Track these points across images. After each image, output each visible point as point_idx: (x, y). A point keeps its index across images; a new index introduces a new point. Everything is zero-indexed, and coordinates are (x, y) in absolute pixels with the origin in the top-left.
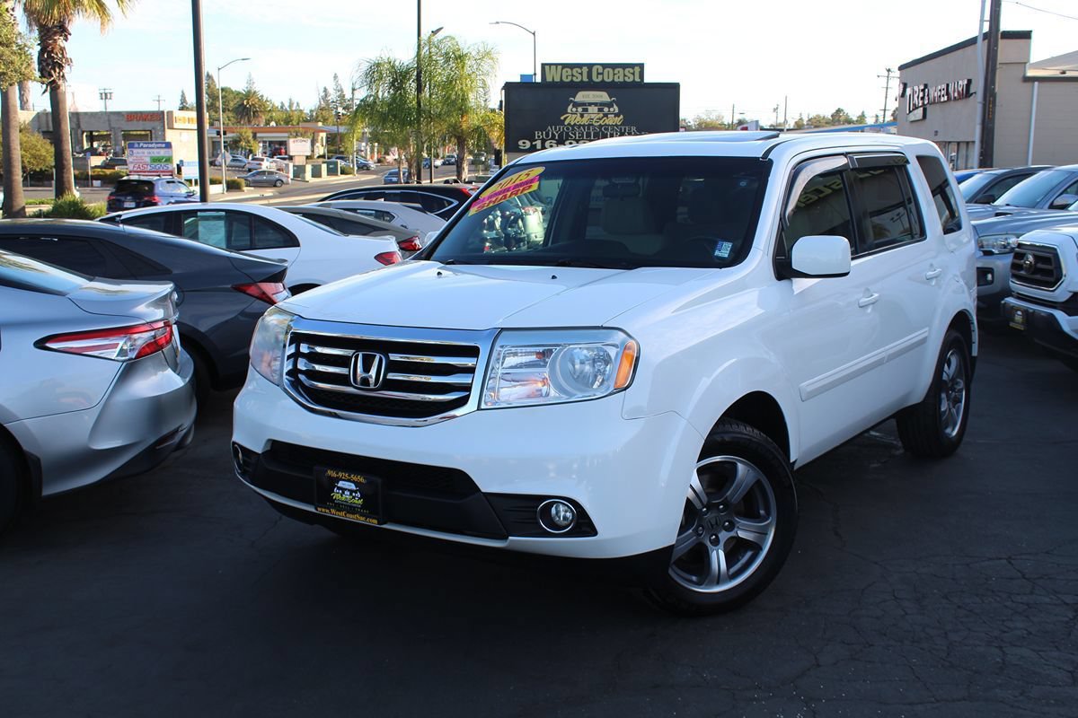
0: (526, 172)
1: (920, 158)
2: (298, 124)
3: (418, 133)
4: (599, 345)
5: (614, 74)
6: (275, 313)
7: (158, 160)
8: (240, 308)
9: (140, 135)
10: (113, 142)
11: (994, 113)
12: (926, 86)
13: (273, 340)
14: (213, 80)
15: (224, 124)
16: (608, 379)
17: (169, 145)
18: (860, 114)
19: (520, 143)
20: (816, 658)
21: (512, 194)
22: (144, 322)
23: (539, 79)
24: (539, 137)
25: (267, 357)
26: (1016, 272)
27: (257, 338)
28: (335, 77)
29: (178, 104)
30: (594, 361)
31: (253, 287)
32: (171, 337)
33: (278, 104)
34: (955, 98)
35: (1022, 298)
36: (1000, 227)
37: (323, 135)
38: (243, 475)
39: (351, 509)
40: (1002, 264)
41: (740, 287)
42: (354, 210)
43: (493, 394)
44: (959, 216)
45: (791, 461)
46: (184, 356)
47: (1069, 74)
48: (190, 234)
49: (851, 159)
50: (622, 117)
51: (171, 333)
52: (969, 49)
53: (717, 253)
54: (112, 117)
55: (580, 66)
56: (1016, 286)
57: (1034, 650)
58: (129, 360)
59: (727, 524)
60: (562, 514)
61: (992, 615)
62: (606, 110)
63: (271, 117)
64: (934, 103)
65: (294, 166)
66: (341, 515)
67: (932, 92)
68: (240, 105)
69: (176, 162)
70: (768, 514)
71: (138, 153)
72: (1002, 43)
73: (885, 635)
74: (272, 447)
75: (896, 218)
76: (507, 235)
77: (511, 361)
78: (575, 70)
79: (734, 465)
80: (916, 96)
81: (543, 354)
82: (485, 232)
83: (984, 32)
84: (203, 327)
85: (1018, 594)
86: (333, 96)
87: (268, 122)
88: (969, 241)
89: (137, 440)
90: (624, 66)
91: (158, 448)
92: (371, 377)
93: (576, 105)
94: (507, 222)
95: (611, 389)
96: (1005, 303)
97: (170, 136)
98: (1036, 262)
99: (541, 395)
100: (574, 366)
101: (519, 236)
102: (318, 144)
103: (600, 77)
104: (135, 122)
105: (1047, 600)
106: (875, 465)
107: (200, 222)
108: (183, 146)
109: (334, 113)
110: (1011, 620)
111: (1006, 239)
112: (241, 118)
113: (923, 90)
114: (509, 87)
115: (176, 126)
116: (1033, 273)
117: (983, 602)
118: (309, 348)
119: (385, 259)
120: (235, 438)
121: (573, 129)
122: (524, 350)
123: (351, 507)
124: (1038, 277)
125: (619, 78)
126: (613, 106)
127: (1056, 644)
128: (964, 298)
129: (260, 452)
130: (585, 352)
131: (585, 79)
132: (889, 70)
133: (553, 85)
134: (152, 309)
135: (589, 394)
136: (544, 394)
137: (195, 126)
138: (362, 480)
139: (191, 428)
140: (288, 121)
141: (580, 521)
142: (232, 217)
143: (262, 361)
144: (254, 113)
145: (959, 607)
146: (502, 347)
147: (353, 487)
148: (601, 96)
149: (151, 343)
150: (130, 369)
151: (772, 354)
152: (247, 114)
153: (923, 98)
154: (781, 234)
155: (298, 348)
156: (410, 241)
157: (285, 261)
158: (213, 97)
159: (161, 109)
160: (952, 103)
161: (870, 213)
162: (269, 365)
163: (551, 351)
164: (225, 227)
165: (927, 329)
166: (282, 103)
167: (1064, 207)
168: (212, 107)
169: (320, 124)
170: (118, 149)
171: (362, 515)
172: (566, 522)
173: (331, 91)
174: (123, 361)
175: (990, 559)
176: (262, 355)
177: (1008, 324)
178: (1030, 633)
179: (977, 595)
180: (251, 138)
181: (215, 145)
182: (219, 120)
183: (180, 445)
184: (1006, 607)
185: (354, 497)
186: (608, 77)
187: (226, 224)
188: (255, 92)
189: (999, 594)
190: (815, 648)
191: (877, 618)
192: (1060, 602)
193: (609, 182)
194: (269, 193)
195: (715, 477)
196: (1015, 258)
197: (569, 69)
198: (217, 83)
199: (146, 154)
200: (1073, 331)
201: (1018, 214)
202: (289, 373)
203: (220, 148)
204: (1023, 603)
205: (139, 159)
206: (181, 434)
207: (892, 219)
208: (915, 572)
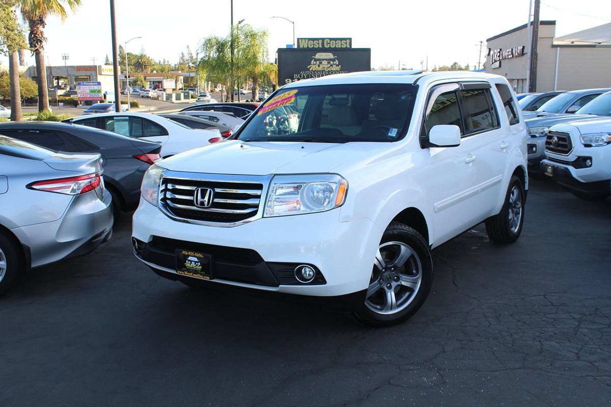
0: (288, 92)
1: (497, 85)
2: (168, 72)
3: (232, 76)
4: (327, 183)
5: (336, 44)
6: (155, 168)
7: (94, 91)
8: (137, 167)
9: (84, 78)
10: (69, 83)
11: (536, 64)
12: (501, 50)
13: (153, 183)
14: (122, 49)
15: (129, 72)
16: (331, 201)
17: (99, 84)
18: (466, 65)
19: (286, 80)
20: (443, 348)
21: (280, 104)
22: (85, 174)
23: (296, 47)
24: (296, 77)
25: (150, 191)
26: (548, 146)
27: (145, 182)
28: (188, 47)
29: (104, 62)
30: (324, 191)
31: (143, 157)
32: (99, 183)
33: (157, 62)
34: (516, 56)
35: (551, 160)
36: (540, 122)
37: (182, 78)
38: (138, 254)
39: (196, 272)
40: (541, 142)
41: (402, 152)
42: (198, 116)
43: (270, 209)
44: (518, 117)
45: (430, 244)
46: (107, 193)
47: (575, 43)
48: (111, 129)
49: (461, 85)
50: (340, 66)
51: (100, 179)
52: (523, 30)
53: (389, 134)
54: (69, 69)
55: (318, 39)
56: (548, 153)
57: (557, 342)
58: (77, 194)
59: (396, 278)
60: (308, 273)
61: (536, 325)
62: (332, 62)
63: (154, 68)
64: (505, 59)
65: (166, 94)
66: (190, 275)
67: (504, 53)
68: (137, 62)
69: (103, 92)
70: (417, 272)
71: (83, 88)
72: (540, 27)
73: (479, 336)
74: (153, 239)
75: (485, 117)
76: (280, 129)
77: (280, 191)
78: (315, 42)
79: (399, 247)
80: (496, 55)
81: (297, 188)
82: (267, 127)
83: (531, 21)
84: (117, 178)
85: (549, 314)
86: (187, 57)
87: (152, 71)
88: (523, 130)
89: (82, 237)
90: (341, 39)
91: (92, 241)
92: (205, 201)
93: (316, 60)
94: (280, 123)
95: (333, 206)
96: (543, 163)
97: (100, 79)
98: (558, 141)
99: (296, 210)
100: (313, 194)
101: (285, 130)
102: (179, 83)
103: (329, 45)
104: (81, 71)
105: (564, 316)
106: (474, 248)
107: (115, 123)
108: (107, 84)
109: (187, 66)
110: (546, 327)
111: (543, 129)
112: (138, 69)
113: (499, 52)
114: (280, 51)
115: (103, 73)
116: (557, 147)
117: (531, 318)
118: (172, 186)
119: (213, 141)
120: (133, 235)
121: (314, 73)
122: (287, 185)
123: (195, 270)
124: (559, 148)
125: (338, 46)
126: (335, 61)
127: (569, 339)
128: (521, 159)
129: (147, 242)
130: (319, 186)
131: (321, 46)
132: (481, 42)
133: (304, 50)
134: (89, 167)
135: (321, 209)
137: (113, 74)
138: (201, 256)
139: (110, 231)
140: (163, 70)
141: (318, 276)
142: (132, 119)
143: (147, 194)
144: (145, 66)
145: (519, 321)
146: (275, 184)
147: (196, 260)
148: (329, 55)
149: (88, 186)
150: (77, 199)
151: (419, 187)
152: (141, 67)
153: (499, 56)
154: (423, 124)
155: (166, 186)
156: (228, 132)
157: (161, 142)
158: (123, 58)
159: (95, 65)
160: (514, 58)
161: (471, 115)
162: (151, 196)
163: (301, 186)
164: (129, 125)
165: (501, 175)
166: (160, 61)
167: (573, 112)
168: (122, 63)
169: (180, 72)
170: (72, 86)
171: (201, 275)
172: (310, 277)
173: (186, 54)
174: (74, 195)
175: (535, 296)
176: (147, 191)
177: (544, 173)
178: (556, 334)
179: (528, 315)
180: (143, 80)
181: (124, 83)
182: (126, 70)
183: (105, 240)
184: (543, 320)
185: (197, 265)
186: (333, 45)
187: (129, 123)
188: (145, 55)
189: (540, 314)
190: (442, 343)
191: (475, 327)
192: (571, 317)
193: (332, 96)
194: (153, 108)
195: (389, 253)
196: (547, 138)
197: (311, 41)
198: (125, 50)
199: (87, 88)
200: (579, 177)
201: (549, 116)
202: (162, 200)
203: (127, 85)
204: (552, 318)
205: (83, 91)
206: (105, 234)
207: (483, 118)
208: (495, 303)
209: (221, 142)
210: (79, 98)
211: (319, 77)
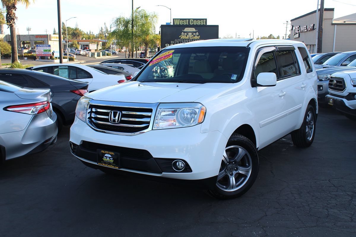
0: (168, 52)
1: (299, 48)
2: (92, 39)
3: (132, 42)
4: (193, 108)
5: (197, 22)
6: (84, 98)
7: (46, 51)
8: (73, 98)
9: (40, 42)
10: (31, 45)
11: (322, 35)
12: (300, 26)
13: (83, 107)
14: (64, 25)
15: (68, 39)
16: (196, 120)
17: (50, 46)
18: (278, 36)
19: (166, 45)
20: (265, 213)
21: (163, 59)
22: (40, 102)
23: (172, 24)
24: (172, 43)
25: (81, 113)
26: (330, 86)
27: (78, 107)
28: (105, 24)
29: (53, 32)
30: (191, 114)
31: (77, 91)
32: (49, 107)
33: (86, 33)
34: (309, 30)
35: (332, 95)
36: (325, 72)
37: (101, 43)
38: (73, 152)
39: (109, 164)
40: (326, 84)
41: (240, 89)
42: (111, 67)
43: (157, 125)
44: (312, 68)
45: (257, 148)
46: (54, 113)
47: (346, 22)
48: (56, 74)
49: (276, 47)
50: (199, 36)
51: (50, 105)
52: (314, 14)
53: (232, 78)
54: (31, 37)
55: (186, 19)
56: (330, 91)
57: (337, 210)
58: (35, 114)
59: (235, 168)
60: (180, 165)
61: (324, 199)
62: (194, 34)
63: (84, 37)
64: (302, 32)
65: (91, 53)
66: (106, 166)
67: (301, 28)
68: (73, 33)
69: (52, 51)
70: (249, 165)
71: (39, 48)
72: (324, 12)
73: (288, 205)
74: (83, 143)
75: (291, 68)
76: (162, 75)
77: (163, 114)
78: (184, 21)
79: (238, 149)
80: (296, 30)
81: (174, 112)
82: (154, 74)
83: (319, 8)
84: (61, 104)
85: (332, 192)
86: (104, 30)
87: (82, 39)
88: (315, 76)
89: (38, 141)
90: (200, 20)
91: (45, 144)
92: (116, 119)
93: (184, 32)
94: (162, 71)
95: (197, 123)
96: (327, 97)
97: (50, 43)
98: (337, 83)
99: (173, 125)
100: (184, 115)
101: (165, 76)
102: (99, 46)
103: (192, 23)
104: (38, 38)
105: (342, 194)
106: (284, 150)
107: (59, 70)
108: (54, 47)
109: (104, 35)
110: (330, 200)
111: (327, 75)
112: (74, 37)
113: (299, 28)
114: (162, 27)
115: (52, 39)
116: (336, 87)
117: (321, 194)
118: (95, 110)
119: (120, 82)
120: (71, 140)
121: (183, 40)
122: (167, 110)
123: (109, 163)
124: (337, 88)
125: (199, 23)
126: (196, 33)
127: (346, 208)
128: (314, 94)
129: (79, 145)
130: (188, 110)
131: (188, 24)
132: (287, 22)
133: (177, 26)
134: (43, 97)
135: (189, 125)
136: (174, 125)
137: (58, 39)
138: (113, 154)
139: (56, 138)
140: (89, 38)
141: (187, 167)
142: (70, 68)
143: (80, 114)
144: (78, 35)
145: (313, 196)
146: (160, 109)
147: (110, 156)
148: (193, 30)
149: (42, 109)
150: (35, 117)
151: (250, 112)
152: (76, 36)
153: (298, 30)
154: (253, 72)
155: (91, 110)
156: (130, 76)
157: (88, 82)
158: (64, 30)
159: (47, 34)
160: (308, 32)
161: (283, 66)
162: (82, 116)
163: (176, 110)
165: (301, 104)
167: (346, 65)
168: (64, 33)
169: (100, 39)
170: (33, 47)
171: (113, 165)
172: (181, 168)
173: (103, 28)
174: (33, 115)
175: (323, 180)
176: (80, 113)
177: (328, 103)
178: (337, 205)
179: (319, 192)
180: (77, 44)
181: (65, 46)
182: (66, 38)
183: (52, 143)
184: (329, 196)
185: (110, 160)
186: (195, 23)
187: (68, 70)
188: (78, 29)
189: (326, 192)
190: (265, 210)
191: (286, 200)
192: (346, 194)
193: (196, 55)
194: (83, 62)
195: (231, 153)
196: (330, 81)
197: (182, 21)
198: (66, 25)
199: (42, 49)
200: (350, 105)
201: (330, 67)
202: (89, 118)
203: (67, 47)
204: (334, 195)
205: (40, 50)
206: (53, 139)
207: (289, 68)
208: (298, 184)
209: (126, 82)
210: (37, 55)
211: (187, 42)
